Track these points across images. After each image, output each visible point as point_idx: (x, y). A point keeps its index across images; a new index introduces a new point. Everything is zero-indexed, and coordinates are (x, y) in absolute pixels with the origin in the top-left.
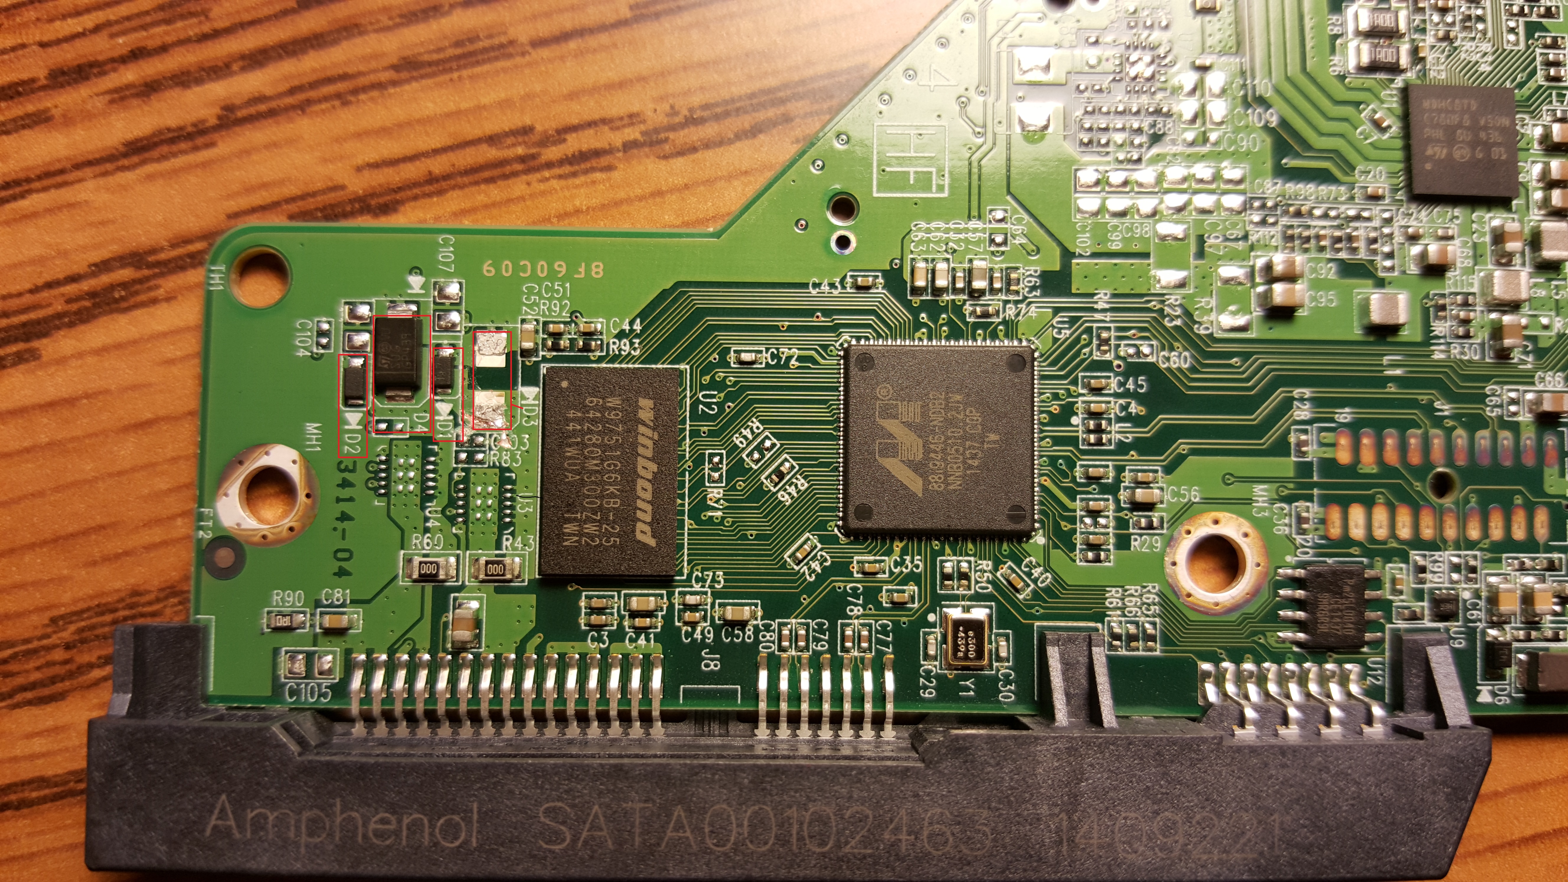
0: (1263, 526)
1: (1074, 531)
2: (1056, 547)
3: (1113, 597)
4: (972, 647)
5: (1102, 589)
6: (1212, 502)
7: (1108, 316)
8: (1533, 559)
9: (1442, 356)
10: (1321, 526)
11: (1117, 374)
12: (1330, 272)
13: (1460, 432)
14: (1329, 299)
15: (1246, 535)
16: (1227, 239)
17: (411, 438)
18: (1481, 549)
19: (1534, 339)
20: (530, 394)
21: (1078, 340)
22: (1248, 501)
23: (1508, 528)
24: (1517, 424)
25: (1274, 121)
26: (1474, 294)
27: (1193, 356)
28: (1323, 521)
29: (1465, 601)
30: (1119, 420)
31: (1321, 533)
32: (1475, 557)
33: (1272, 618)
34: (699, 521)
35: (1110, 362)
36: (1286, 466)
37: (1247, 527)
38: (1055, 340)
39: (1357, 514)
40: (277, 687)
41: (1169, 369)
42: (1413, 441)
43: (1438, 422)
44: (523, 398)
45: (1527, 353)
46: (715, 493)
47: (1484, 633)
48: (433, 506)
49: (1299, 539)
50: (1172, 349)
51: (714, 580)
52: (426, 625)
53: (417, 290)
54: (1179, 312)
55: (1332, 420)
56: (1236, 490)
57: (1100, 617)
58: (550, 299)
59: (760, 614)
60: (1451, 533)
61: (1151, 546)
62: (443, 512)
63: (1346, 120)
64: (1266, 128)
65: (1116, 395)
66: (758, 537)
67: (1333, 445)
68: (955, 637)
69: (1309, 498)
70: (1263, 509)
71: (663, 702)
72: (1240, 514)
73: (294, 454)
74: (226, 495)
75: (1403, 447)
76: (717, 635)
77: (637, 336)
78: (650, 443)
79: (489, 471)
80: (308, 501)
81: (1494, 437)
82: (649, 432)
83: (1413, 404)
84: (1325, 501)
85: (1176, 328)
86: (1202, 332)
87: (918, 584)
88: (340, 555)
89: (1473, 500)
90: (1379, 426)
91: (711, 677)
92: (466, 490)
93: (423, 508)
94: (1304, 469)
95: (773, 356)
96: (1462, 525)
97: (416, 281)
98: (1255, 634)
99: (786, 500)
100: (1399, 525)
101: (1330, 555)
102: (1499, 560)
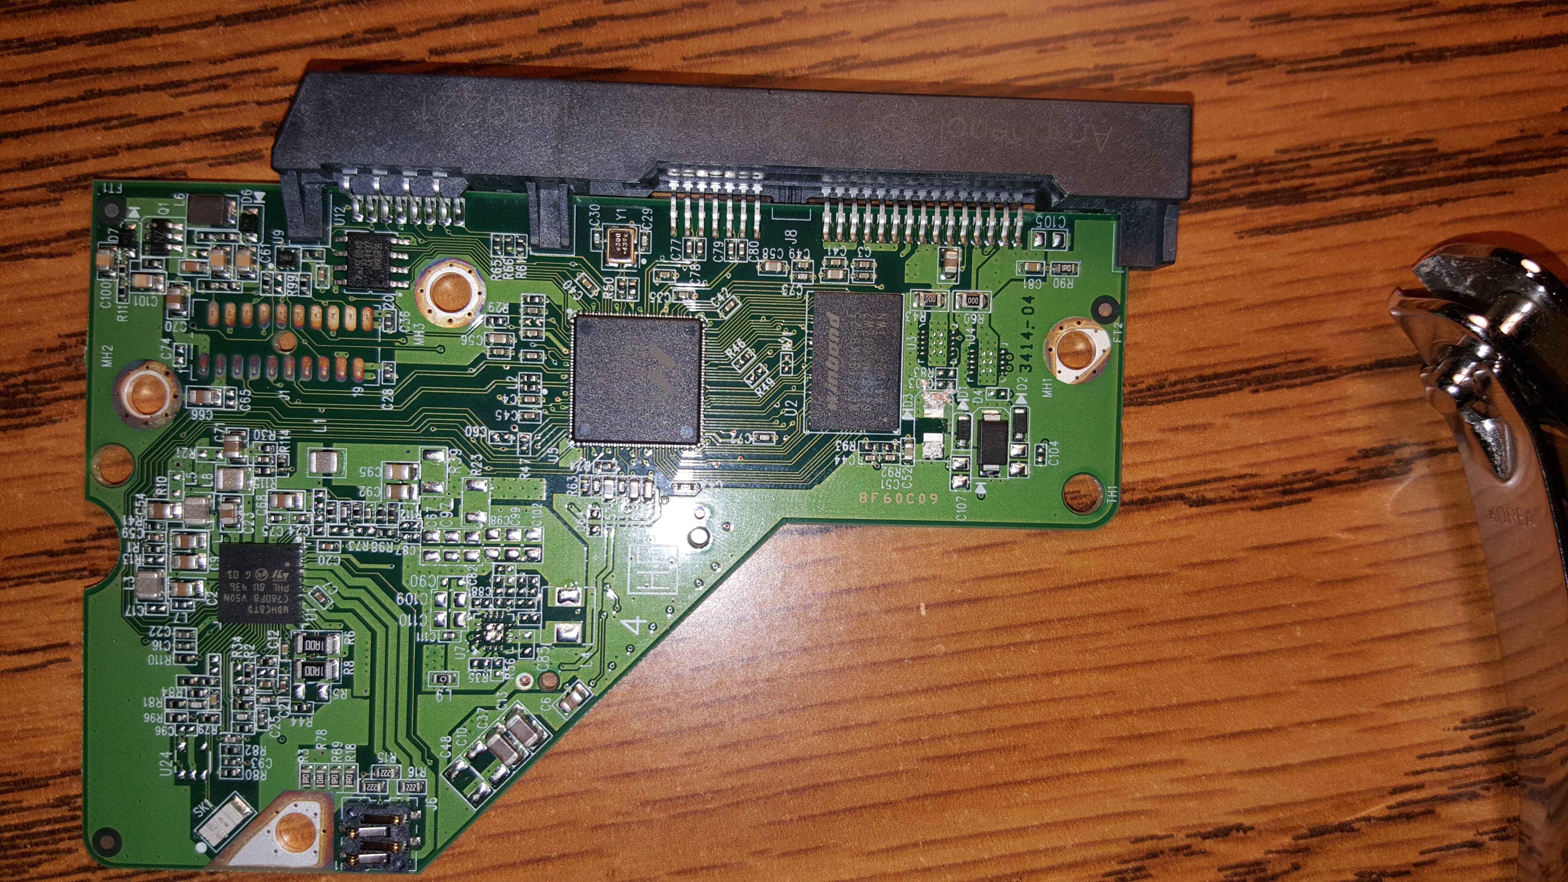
0: (418, 317)
1: (547, 317)
2: (560, 307)
3: (522, 272)
4: (618, 240)
5: (528, 278)
6: (454, 334)
7: (521, 461)
8: (220, 289)
9: (282, 432)
10: (376, 316)
11: (516, 422)
12: (365, 491)
13: (272, 379)
14: (365, 472)
15: (430, 311)
16: (438, 513)
17: (984, 387)
18: (259, 297)
19: (212, 443)
20: (907, 415)
21: (542, 446)
22: (427, 334)
23: (238, 312)
24: (228, 384)
25: (399, 596)
26: (256, 475)
27: (463, 434)
28: (375, 319)
29: (272, 262)
30: (515, 392)
31: (376, 312)
32: (264, 291)
33: (414, 255)
34: (798, 328)
35: (521, 430)
36: (401, 357)
37: (429, 317)
38: (557, 446)
39: (350, 323)
40: (1071, 226)
41: (480, 425)
42: (307, 373)
43: (288, 386)
44: (912, 413)
45: (218, 433)
46: (787, 347)
47: (259, 239)
48: (970, 342)
49: (393, 308)
50: (478, 439)
51: (789, 289)
52: (975, 265)
53: (980, 484)
54: (472, 464)
55: (365, 388)
56: (436, 341)
57: (531, 259)
58: (894, 478)
59: (758, 267)
60: (281, 310)
61: (495, 306)
62: (964, 338)
63: (345, 598)
64: (405, 591)
65: (516, 408)
66: (759, 317)
67: (365, 371)
68: (629, 247)
69: (384, 335)
70: (417, 329)
71: (823, 210)
72: (434, 326)
73: (1059, 377)
74: (1104, 351)
75: (315, 369)
76: (786, 253)
77: (837, 453)
78: (830, 380)
79: (934, 364)
80: (1050, 346)
81: (246, 375)
82: (830, 387)
83: (305, 399)
84: (374, 332)
85: (475, 453)
86: (456, 450)
87: (653, 284)
88: (1030, 311)
89: (263, 332)
90: (332, 382)
91: (791, 225)
92: (949, 352)
93: (977, 341)
94: (388, 355)
95: (747, 439)
96: (273, 314)
97: (981, 490)
98: (426, 245)
99: (739, 342)
100: (319, 315)
101: (370, 296)
102: (245, 289)
